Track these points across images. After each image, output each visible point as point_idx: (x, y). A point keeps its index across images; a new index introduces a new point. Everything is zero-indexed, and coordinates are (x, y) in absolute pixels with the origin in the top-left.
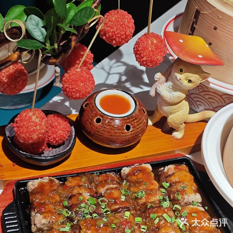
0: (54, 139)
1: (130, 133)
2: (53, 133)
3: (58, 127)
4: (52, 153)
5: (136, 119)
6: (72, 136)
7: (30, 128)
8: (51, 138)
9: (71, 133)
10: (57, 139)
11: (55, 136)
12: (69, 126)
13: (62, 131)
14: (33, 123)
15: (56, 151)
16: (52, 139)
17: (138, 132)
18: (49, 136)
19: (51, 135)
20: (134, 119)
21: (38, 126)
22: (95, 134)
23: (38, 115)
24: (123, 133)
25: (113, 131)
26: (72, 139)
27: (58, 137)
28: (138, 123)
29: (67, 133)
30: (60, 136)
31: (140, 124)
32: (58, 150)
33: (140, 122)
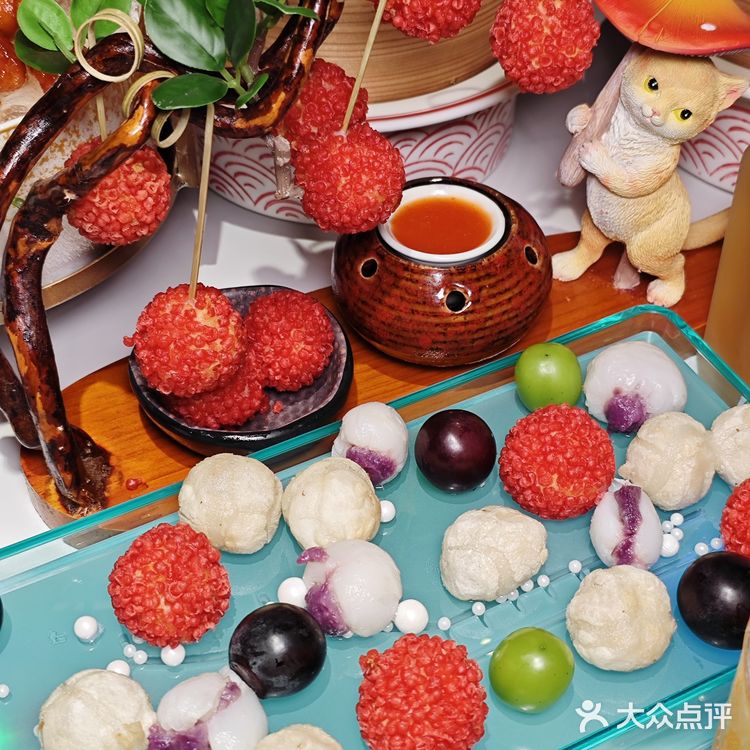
0: (285, 371)
1: (461, 319)
2: (277, 354)
3: (292, 332)
4: (285, 418)
5: (488, 276)
6: (340, 357)
7: (193, 348)
8: (274, 370)
9: (336, 351)
10: (294, 371)
11: (285, 362)
12: (324, 323)
13: (307, 343)
14: (199, 334)
15: (295, 411)
16: (277, 374)
17: (491, 318)
18: (269, 366)
19: (274, 362)
20: (482, 274)
21: (218, 341)
22: (355, 309)
23: (213, 306)
24: (435, 316)
25: (404, 304)
26: (338, 366)
27: (296, 364)
28: (494, 291)
29: (323, 350)
30: (304, 359)
31: (500, 293)
32: (302, 408)
33: (501, 288)
